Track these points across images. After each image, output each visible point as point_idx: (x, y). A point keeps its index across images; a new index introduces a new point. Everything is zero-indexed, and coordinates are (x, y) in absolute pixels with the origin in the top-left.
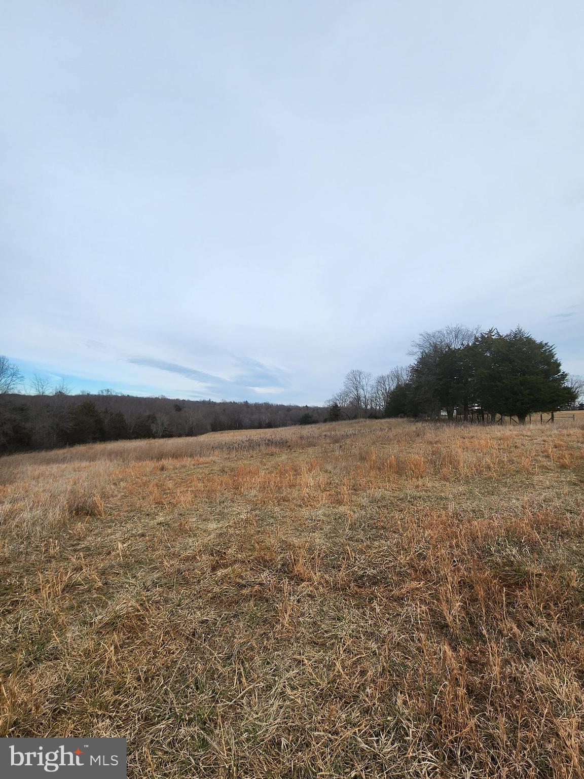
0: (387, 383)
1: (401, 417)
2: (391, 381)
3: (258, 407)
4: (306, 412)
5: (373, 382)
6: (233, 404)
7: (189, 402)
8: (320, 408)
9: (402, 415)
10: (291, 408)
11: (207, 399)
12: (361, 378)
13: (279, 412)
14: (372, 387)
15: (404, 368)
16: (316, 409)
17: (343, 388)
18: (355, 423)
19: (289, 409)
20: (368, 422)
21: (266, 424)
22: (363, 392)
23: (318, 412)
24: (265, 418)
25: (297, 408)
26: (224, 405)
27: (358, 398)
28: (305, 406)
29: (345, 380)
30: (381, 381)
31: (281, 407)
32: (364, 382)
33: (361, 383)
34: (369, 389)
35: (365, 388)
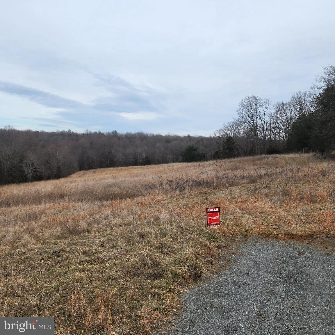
0: (289, 111)
1: (306, 152)
2: (293, 110)
3: (130, 139)
4: (190, 144)
5: (271, 110)
6: (100, 135)
7: (43, 134)
8: (206, 139)
9: (307, 148)
10: (170, 138)
11: (66, 130)
12: (258, 105)
13: (158, 144)
14: (271, 117)
15: (307, 93)
16: (201, 140)
17: (237, 117)
18: (258, 160)
19: (168, 140)
20: (271, 158)
21: (143, 159)
22: (260, 123)
23: (203, 144)
24: (141, 151)
25: (177, 138)
26: (89, 136)
27: (254, 129)
28: (187, 135)
29: (238, 107)
30: (281, 108)
31: (158, 139)
32: (261, 110)
33: (258, 112)
34: (268, 118)
35: (263, 117)
